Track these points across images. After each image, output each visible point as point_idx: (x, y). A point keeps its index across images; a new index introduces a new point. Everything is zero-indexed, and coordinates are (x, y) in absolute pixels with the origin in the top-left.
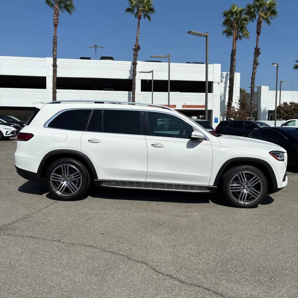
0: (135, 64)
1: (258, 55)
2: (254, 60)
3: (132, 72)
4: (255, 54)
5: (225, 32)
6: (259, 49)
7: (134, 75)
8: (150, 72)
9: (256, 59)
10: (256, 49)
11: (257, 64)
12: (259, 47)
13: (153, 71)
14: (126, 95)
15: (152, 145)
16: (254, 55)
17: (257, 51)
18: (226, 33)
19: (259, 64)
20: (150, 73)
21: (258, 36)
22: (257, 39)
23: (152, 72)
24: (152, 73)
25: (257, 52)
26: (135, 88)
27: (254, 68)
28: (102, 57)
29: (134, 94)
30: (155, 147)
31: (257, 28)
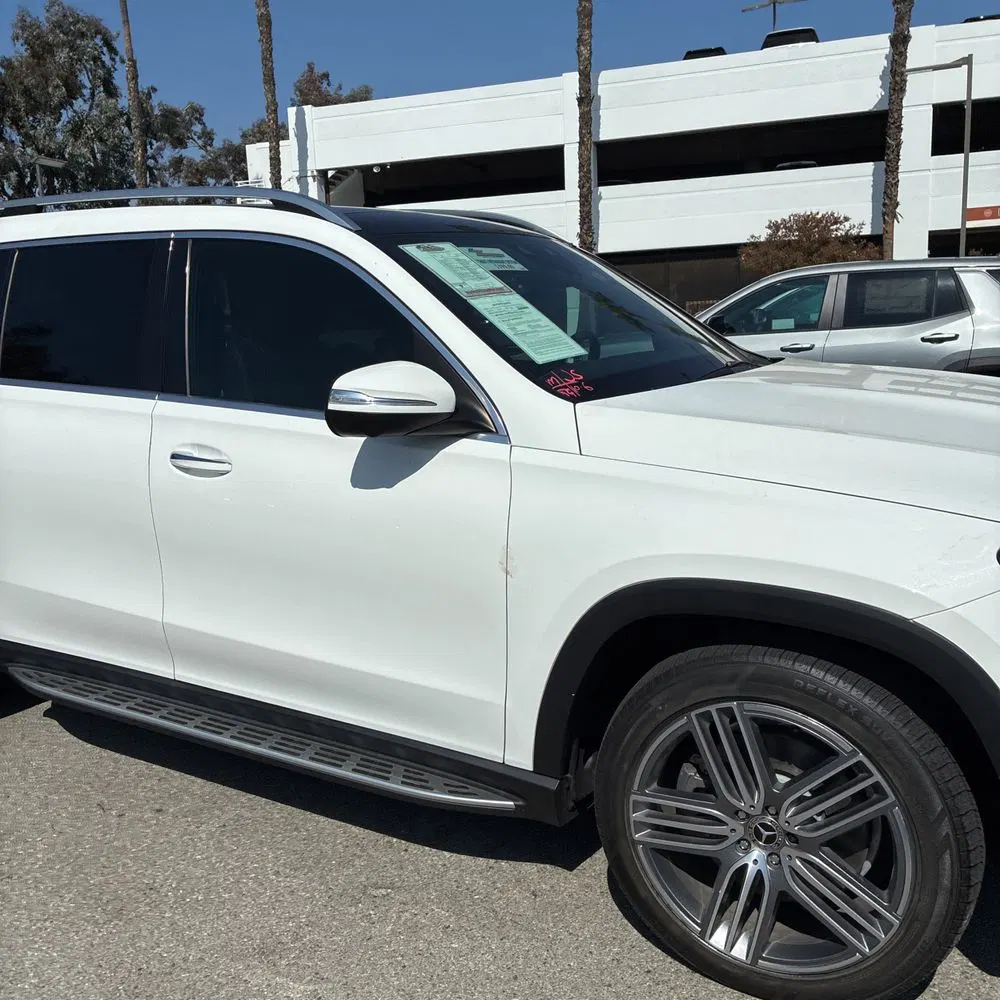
0: (900, 42)
3: (889, 78)
7: (894, 90)
8: (956, 65)
13: (971, 56)
14: (865, 179)
15: (174, 456)
20: (960, 66)
23: (968, 61)
24: (965, 67)
26: (899, 145)
28: (769, 36)
29: (892, 170)
30: (186, 470)
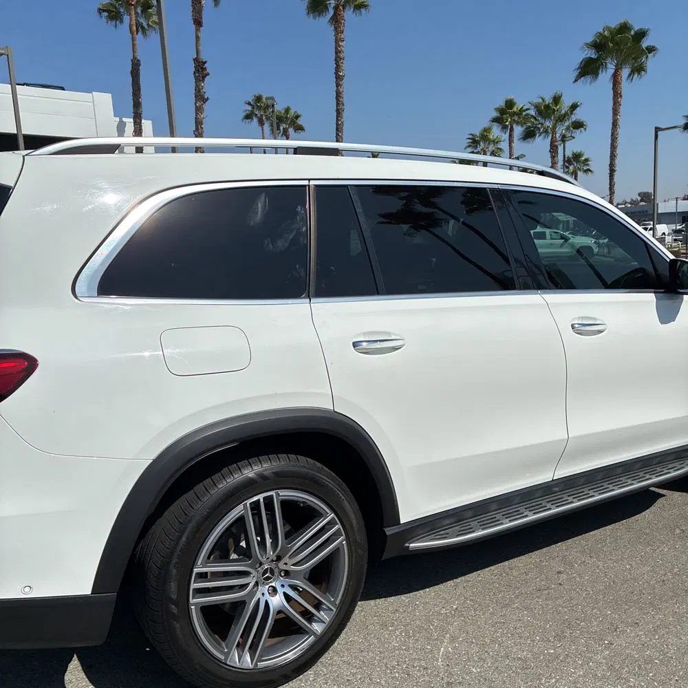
1: (204, 78)
2: (195, 90)
4: (197, 75)
5: (104, 11)
6: (205, 63)
9: (201, 87)
10: (196, 60)
11: (205, 100)
12: (203, 57)
16: (195, 76)
17: (201, 68)
18: (106, 14)
19: (207, 99)
21: (197, 30)
22: (197, 38)
25: (200, 70)
27: (199, 110)
31: (194, 9)
